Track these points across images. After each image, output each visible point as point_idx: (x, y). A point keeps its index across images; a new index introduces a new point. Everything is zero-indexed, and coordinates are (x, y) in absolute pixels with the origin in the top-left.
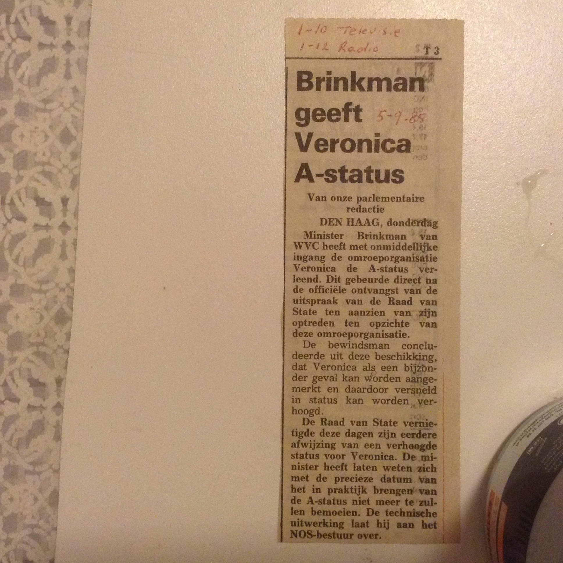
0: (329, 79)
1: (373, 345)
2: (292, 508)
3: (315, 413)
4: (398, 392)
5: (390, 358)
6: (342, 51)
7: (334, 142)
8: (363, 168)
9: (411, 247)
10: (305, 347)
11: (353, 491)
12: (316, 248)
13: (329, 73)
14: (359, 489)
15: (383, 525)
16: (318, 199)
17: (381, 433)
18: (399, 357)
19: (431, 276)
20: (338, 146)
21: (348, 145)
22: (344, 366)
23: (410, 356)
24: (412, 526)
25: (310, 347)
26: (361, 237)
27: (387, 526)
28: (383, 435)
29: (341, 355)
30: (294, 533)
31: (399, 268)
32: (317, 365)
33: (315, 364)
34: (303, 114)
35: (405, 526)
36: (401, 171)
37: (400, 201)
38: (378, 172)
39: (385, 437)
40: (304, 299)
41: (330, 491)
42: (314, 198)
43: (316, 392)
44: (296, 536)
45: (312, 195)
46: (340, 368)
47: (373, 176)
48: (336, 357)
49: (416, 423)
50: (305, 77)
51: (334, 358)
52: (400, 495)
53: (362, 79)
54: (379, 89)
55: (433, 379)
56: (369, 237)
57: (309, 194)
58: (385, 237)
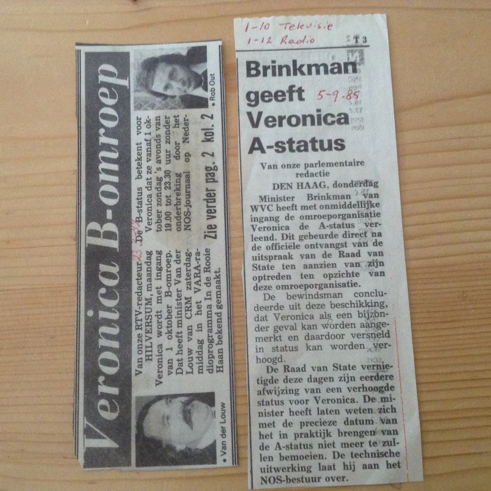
0: (274, 67)
1: (328, 295)
2: (261, 455)
3: (278, 361)
4: (354, 338)
5: (344, 306)
6: (283, 43)
7: (281, 118)
8: (308, 139)
9: (356, 205)
10: (265, 300)
11: (319, 435)
12: (270, 210)
13: (274, 62)
14: (324, 433)
15: (349, 468)
16: (270, 167)
17: (341, 378)
18: (353, 305)
19: (376, 230)
20: (285, 122)
21: (294, 121)
22: (303, 316)
23: (363, 303)
24: (376, 466)
25: (270, 299)
26: (310, 198)
27: (353, 468)
28: (343, 379)
29: (299, 305)
30: (264, 480)
31: (346, 224)
32: (277, 315)
33: (275, 314)
34: (252, 96)
35: (370, 467)
36: (342, 140)
37: (343, 165)
38: (322, 142)
39: (345, 381)
40: (262, 256)
41: (297, 436)
42: (266, 167)
43: (277, 341)
44: (266, 483)
45: (264, 165)
46: (298, 317)
47: (317, 146)
48: (295, 308)
49: (373, 366)
50: (253, 66)
51: (293, 309)
52: (363, 436)
53: (302, 66)
54: (318, 72)
55: (385, 324)
56: (317, 198)
57: (262, 164)
58: (332, 197)
